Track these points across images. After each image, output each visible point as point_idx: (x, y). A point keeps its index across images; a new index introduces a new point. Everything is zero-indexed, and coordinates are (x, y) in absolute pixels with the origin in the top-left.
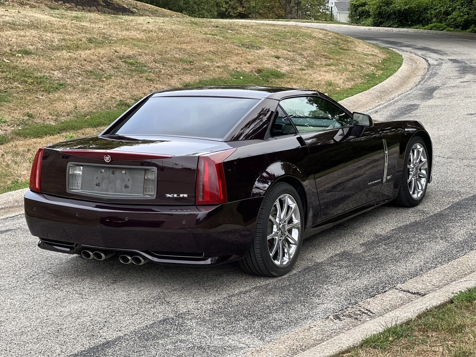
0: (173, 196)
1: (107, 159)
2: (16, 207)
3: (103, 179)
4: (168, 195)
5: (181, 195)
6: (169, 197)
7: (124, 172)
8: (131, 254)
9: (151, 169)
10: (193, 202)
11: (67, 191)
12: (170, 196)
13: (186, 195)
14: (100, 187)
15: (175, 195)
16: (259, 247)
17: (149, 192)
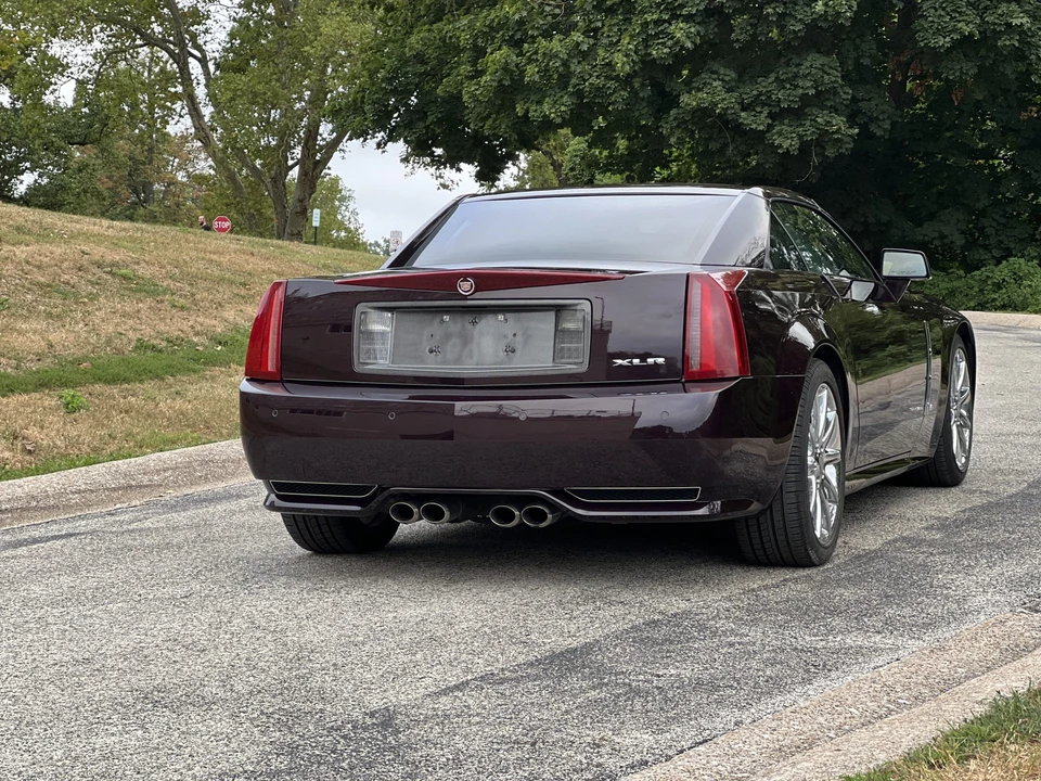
0: (631, 362)
1: (465, 287)
2: (35, 509)
3: (448, 336)
4: (619, 362)
5: (651, 361)
6: (621, 365)
7: (501, 317)
9: (576, 305)
10: (677, 374)
12: (625, 362)
14: (440, 356)
15: (636, 361)
16: (793, 490)
17: (569, 358)
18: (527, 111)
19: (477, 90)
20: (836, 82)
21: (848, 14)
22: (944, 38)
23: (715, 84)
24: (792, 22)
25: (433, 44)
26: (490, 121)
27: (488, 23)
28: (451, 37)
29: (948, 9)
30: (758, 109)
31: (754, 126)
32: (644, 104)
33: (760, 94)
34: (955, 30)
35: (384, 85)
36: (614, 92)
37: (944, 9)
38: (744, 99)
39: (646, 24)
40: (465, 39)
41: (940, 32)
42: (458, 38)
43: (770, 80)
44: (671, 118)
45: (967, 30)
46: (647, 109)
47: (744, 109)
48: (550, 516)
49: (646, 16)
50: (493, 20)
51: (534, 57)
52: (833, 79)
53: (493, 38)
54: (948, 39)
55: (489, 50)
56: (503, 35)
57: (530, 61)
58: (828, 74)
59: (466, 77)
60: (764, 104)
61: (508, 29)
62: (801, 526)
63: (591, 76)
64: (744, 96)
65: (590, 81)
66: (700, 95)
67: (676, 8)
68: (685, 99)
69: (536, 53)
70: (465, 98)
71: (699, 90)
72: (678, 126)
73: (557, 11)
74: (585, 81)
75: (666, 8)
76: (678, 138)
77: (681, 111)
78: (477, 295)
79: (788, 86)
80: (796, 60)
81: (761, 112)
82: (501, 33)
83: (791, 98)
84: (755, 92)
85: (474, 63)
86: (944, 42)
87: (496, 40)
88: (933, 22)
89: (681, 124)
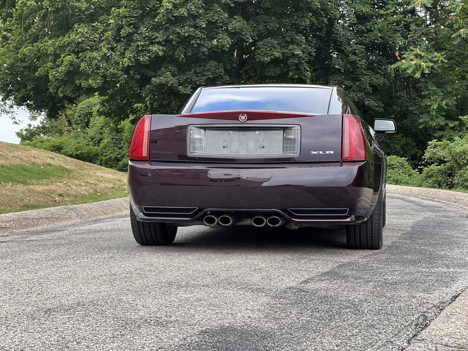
0: (319, 153)
1: (243, 118)
3: (232, 141)
4: (314, 152)
5: (327, 152)
6: (314, 154)
7: (257, 132)
8: (267, 214)
9: (293, 127)
10: (338, 159)
11: (189, 155)
12: (316, 153)
13: (332, 152)
14: (228, 149)
15: (321, 152)
17: (290, 150)
18: (81, 83)
19: (56, 74)
20: (222, 72)
21: (228, 46)
22: (267, 58)
23: (167, 73)
24: (203, 48)
25: (34, 52)
26: (61, 88)
27: (62, 43)
28: (43, 50)
29: (269, 46)
30: (187, 85)
31: (185, 92)
32: (134, 82)
33: (188, 79)
34: (272, 55)
35: (7, 71)
36: (121, 75)
37: (267, 45)
38: (180, 81)
39: (138, 46)
40: (51, 50)
41: (266, 55)
42: (47, 50)
43: (192, 73)
44: (147, 89)
45: (277, 55)
46: (135, 84)
47: (180, 85)
48: (280, 222)
49: (138, 43)
50: (65, 42)
51: (85, 59)
52: (220, 71)
53: (65, 50)
54: (269, 58)
55: (62, 56)
56: (70, 49)
57: (82, 61)
58: (218, 69)
59: (50, 68)
60: (189, 84)
61: (72, 47)
62: (379, 229)
63: (110, 69)
64: (181, 79)
65: (110, 70)
66: (161, 78)
67: (152, 39)
68: (153, 79)
69: (85, 57)
70: (50, 77)
71: (160, 76)
72: (150, 93)
73: (95, 39)
74: (108, 70)
75: (148, 39)
76: (150, 98)
77: (151, 86)
78: (249, 122)
79: (200, 75)
80: (203, 64)
81: (188, 87)
82: (69, 48)
83: (201, 81)
84: (185, 78)
85: (54, 61)
86: (267, 59)
87: (66, 51)
88: (262, 50)
89: (151, 91)
